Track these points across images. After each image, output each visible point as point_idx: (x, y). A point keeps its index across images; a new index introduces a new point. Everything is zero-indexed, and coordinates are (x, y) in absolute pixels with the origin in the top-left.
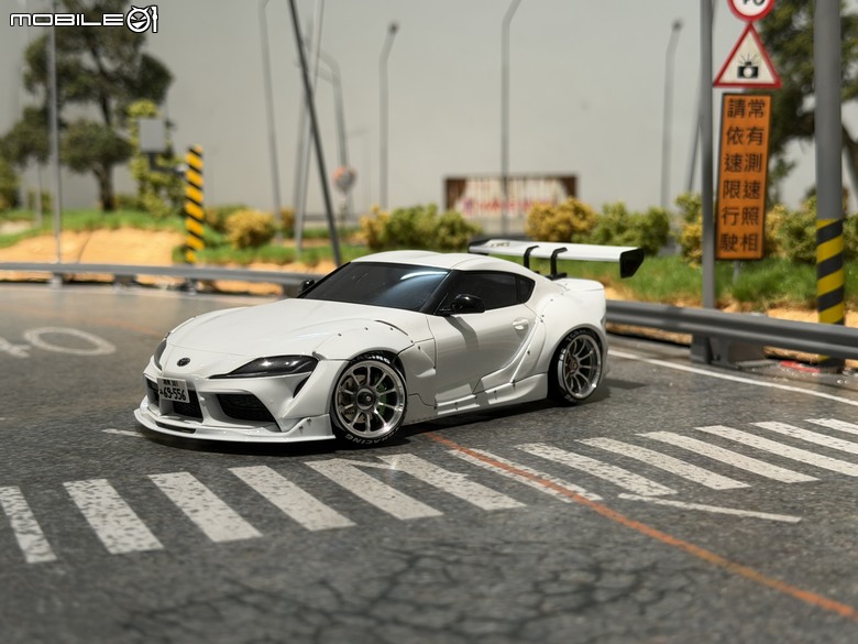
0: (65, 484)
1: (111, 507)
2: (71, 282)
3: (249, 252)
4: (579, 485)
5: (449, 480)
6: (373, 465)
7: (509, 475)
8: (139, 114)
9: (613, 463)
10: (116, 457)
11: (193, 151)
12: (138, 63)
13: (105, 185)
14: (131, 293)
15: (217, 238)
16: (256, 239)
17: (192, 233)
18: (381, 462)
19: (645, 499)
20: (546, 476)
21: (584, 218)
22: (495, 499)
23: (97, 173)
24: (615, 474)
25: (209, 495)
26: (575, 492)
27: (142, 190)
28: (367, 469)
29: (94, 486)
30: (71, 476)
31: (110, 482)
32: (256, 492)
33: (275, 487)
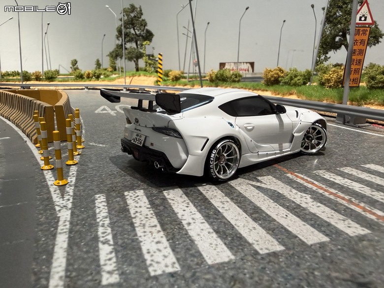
1: (147, 217)
3: (175, 82)
4: (380, 210)
5: (304, 200)
8: (145, 44)
11: (160, 54)
12: (145, 31)
13: (137, 64)
15: (166, 78)
16: (177, 79)
17: (159, 77)
18: (261, 182)
21: (282, 73)
23: (135, 61)
27: (146, 66)
28: (258, 188)
29: (138, 196)
30: (128, 187)
31: (144, 193)
32: (214, 206)
33: (221, 202)
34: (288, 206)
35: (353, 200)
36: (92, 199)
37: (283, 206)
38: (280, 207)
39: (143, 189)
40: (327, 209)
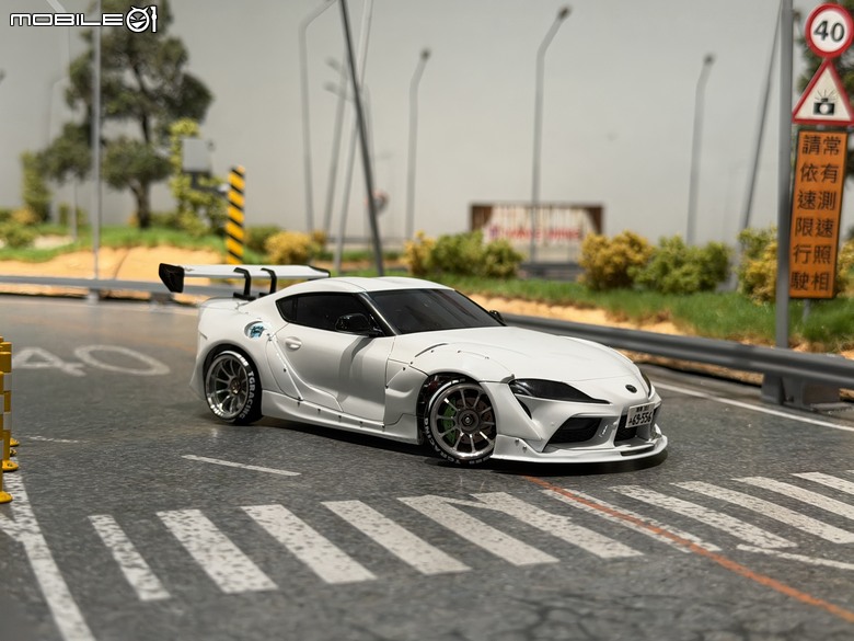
0: (159, 514)
1: (211, 541)
2: (108, 298)
4: (692, 533)
5: (554, 523)
6: (469, 503)
7: (614, 519)
8: (182, 133)
9: (719, 511)
10: (204, 486)
11: (235, 172)
12: (179, 82)
14: (169, 311)
17: (232, 253)
18: (476, 500)
19: (766, 552)
20: (654, 522)
21: (639, 251)
22: (608, 546)
23: (134, 190)
24: (727, 522)
25: (309, 530)
26: (690, 541)
27: (181, 209)
28: (464, 507)
29: (188, 517)
30: (163, 506)
31: (202, 513)
33: (374, 524)
36: (83, 520)
39: (201, 508)
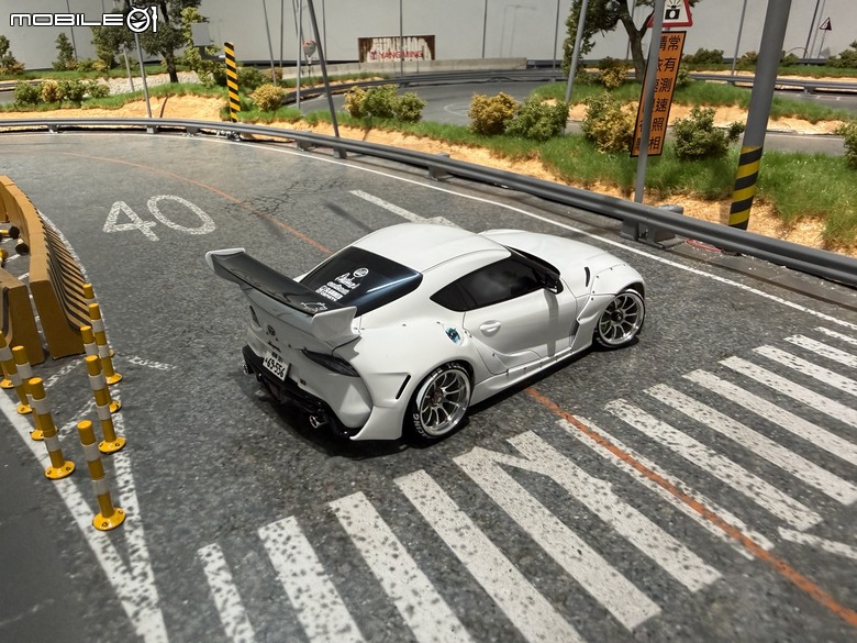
0: (261, 533)
1: (324, 602)
3: (271, 113)
4: (729, 509)
5: (603, 499)
6: (513, 462)
7: (648, 482)
8: (188, 16)
11: (227, 45)
14: (198, 138)
16: (274, 105)
17: (232, 100)
18: (518, 453)
20: (684, 488)
21: (510, 108)
23: (164, 52)
25: (405, 557)
28: (515, 472)
29: (288, 538)
30: (260, 510)
31: (300, 524)
32: (446, 546)
33: (457, 530)
34: (577, 522)
35: (683, 486)
36: (195, 563)
37: (568, 522)
38: (566, 528)
39: (295, 513)
40: (644, 522)
